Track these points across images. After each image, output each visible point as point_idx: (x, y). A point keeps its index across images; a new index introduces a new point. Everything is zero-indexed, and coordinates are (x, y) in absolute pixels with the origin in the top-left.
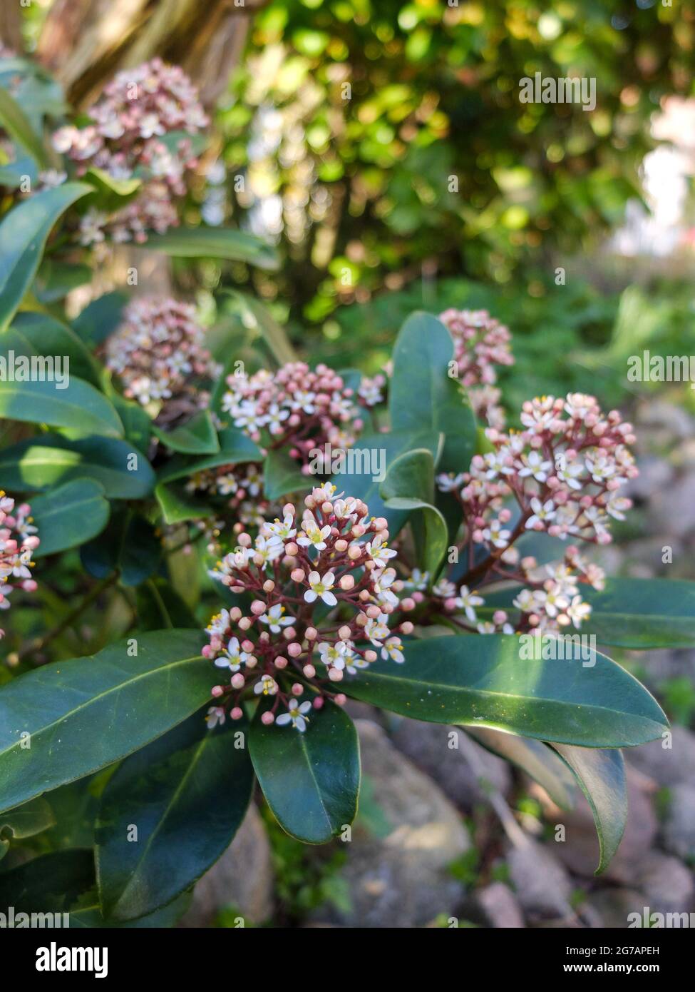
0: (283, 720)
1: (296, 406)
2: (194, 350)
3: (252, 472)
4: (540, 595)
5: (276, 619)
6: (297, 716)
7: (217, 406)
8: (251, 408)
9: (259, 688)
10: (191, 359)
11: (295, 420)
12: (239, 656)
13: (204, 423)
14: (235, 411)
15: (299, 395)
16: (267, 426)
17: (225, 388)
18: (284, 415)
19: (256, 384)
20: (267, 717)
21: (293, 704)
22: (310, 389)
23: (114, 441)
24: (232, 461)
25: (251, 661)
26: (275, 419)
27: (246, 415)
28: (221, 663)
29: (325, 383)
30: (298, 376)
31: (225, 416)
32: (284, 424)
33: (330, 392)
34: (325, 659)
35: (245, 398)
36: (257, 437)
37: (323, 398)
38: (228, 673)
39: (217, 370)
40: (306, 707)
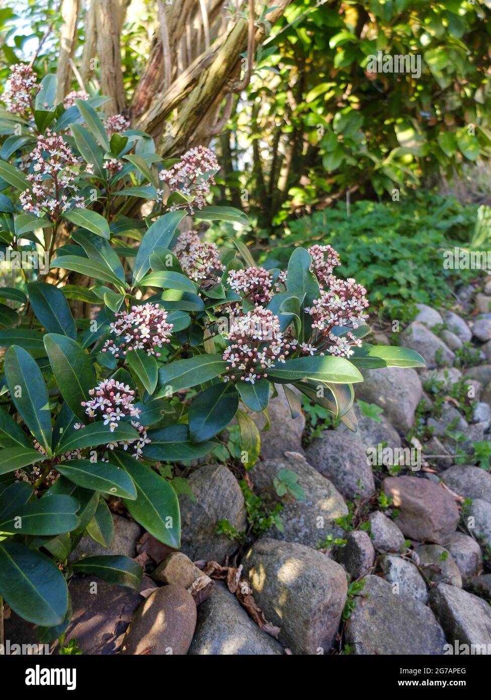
0: (247, 379)
1: (252, 282)
2: (215, 260)
3: (237, 305)
4: (336, 347)
5: (246, 349)
6: (251, 378)
7: (225, 282)
8: (237, 283)
9: (240, 368)
10: (214, 264)
11: (252, 287)
12: (234, 359)
13: (220, 288)
14: (231, 284)
15: (253, 278)
16: (242, 289)
17: (228, 275)
18: (248, 285)
19: (238, 274)
20: (242, 378)
21: (250, 375)
22: (258, 276)
23: (193, 294)
24: (231, 302)
25: (238, 360)
26: (245, 286)
27: (235, 285)
28: (229, 361)
29: (262, 274)
30: (253, 271)
31: (227, 286)
32: (248, 288)
33: (264, 277)
34: (259, 357)
35: (235, 279)
36: (239, 293)
37: (262, 279)
38: (231, 363)
39: (224, 268)
40: (254, 376)
